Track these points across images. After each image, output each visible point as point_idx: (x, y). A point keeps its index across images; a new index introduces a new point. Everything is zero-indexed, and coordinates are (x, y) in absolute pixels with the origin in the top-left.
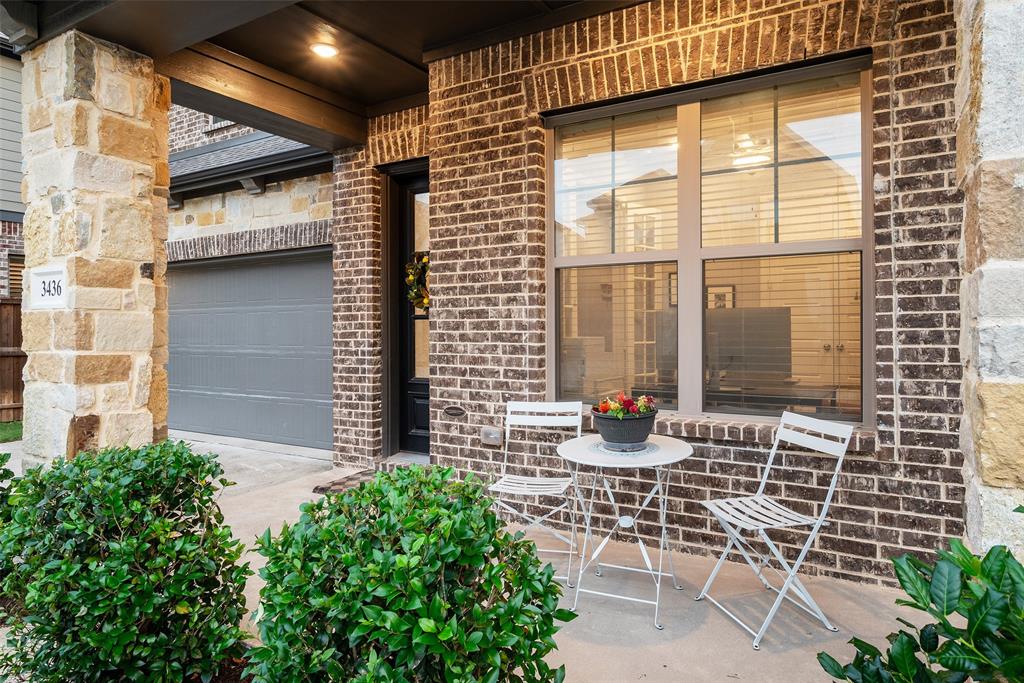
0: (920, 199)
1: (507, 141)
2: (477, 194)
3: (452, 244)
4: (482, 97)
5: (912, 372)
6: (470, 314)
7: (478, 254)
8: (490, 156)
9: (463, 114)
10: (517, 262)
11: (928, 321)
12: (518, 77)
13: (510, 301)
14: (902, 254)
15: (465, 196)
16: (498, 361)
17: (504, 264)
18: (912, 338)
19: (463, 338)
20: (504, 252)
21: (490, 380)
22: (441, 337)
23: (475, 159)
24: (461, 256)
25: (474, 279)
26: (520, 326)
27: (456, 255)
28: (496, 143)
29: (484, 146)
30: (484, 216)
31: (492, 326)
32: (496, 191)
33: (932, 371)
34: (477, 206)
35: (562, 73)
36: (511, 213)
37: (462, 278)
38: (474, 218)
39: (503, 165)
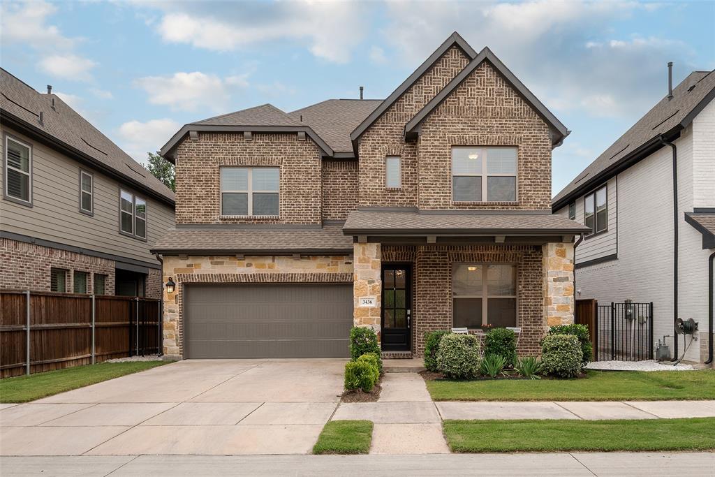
0: (526, 290)
1: (443, 267)
2: (434, 279)
3: (426, 291)
4: (435, 255)
5: (525, 320)
6: (432, 308)
7: (434, 294)
8: (437, 270)
9: (429, 258)
10: (445, 296)
11: (527, 311)
12: (446, 253)
13: (443, 305)
14: (523, 299)
15: (430, 279)
16: (440, 320)
17: (441, 297)
18: (525, 314)
19: (429, 314)
20: (442, 294)
21: (438, 325)
22: (422, 314)
23: (433, 270)
24: (429, 294)
25: (433, 300)
26: (446, 311)
27: (428, 294)
28: (439, 267)
29: (436, 267)
30: (436, 285)
31: (438, 311)
32: (439, 279)
33: (528, 319)
34: (434, 282)
35: (458, 254)
36: (443, 284)
37: (429, 300)
38: (433, 285)
39: (441, 273)
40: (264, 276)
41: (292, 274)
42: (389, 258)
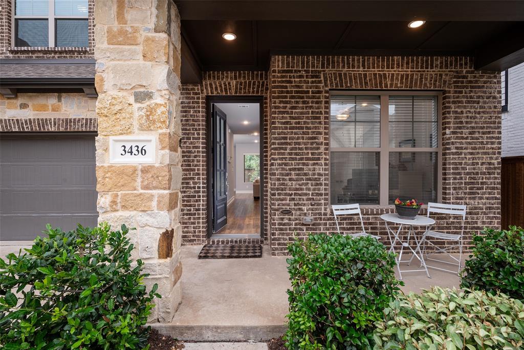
0: (457, 138)
1: (314, 97)
2: (299, 118)
3: (285, 138)
4: (301, 77)
5: (455, 189)
6: (294, 169)
7: (299, 144)
8: (304, 102)
9: (290, 82)
10: (318, 148)
11: (459, 174)
12: (319, 72)
13: (314, 164)
14: (453, 154)
15: (291, 118)
16: (309, 189)
17: (311, 149)
18: (455, 179)
19: (290, 180)
20: (312, 143)
21: (305, 197)
22: (279, 179)
23: (297, 103)
24: (290, 144)
25: (296, 154)
26: (320, 174)
27: (286, 144)
28: (308, 97)
29: (302, 98)
30: (302, 128)
31: (305, 174)
32: (308, 118)
33: (460, 188)
34: (299, 123)
35: (340, 75)
36: (316, 128)
37: (290, 154)
38: (297, 128)
39: (311, 107)
40: (45, 122)
41: (87, 120)
42: (226, 89)
